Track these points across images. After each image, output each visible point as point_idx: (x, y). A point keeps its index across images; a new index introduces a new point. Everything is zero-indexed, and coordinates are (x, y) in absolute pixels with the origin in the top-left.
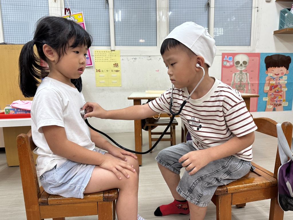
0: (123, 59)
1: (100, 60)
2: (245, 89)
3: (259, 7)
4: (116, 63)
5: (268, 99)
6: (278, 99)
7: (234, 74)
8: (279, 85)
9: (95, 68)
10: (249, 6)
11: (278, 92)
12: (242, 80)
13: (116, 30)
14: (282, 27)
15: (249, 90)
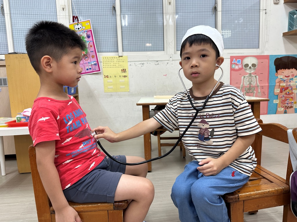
0: (130, 65)
1: (108, 66)
2: (254, 92)
3: (267, 10)
4: (124, 68)
5: (279, 102)
6: (289, 101)
7: (243, 77)
8: (290, 87)
9: (103, 74)
10: (257, 9)
11: (289, 94)
12: (252, 83)
13: (124, 36)
14: (292, 29)
15: (259, 93)
